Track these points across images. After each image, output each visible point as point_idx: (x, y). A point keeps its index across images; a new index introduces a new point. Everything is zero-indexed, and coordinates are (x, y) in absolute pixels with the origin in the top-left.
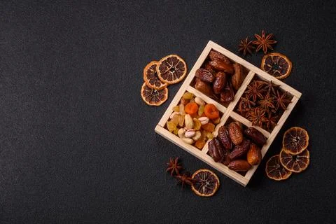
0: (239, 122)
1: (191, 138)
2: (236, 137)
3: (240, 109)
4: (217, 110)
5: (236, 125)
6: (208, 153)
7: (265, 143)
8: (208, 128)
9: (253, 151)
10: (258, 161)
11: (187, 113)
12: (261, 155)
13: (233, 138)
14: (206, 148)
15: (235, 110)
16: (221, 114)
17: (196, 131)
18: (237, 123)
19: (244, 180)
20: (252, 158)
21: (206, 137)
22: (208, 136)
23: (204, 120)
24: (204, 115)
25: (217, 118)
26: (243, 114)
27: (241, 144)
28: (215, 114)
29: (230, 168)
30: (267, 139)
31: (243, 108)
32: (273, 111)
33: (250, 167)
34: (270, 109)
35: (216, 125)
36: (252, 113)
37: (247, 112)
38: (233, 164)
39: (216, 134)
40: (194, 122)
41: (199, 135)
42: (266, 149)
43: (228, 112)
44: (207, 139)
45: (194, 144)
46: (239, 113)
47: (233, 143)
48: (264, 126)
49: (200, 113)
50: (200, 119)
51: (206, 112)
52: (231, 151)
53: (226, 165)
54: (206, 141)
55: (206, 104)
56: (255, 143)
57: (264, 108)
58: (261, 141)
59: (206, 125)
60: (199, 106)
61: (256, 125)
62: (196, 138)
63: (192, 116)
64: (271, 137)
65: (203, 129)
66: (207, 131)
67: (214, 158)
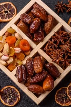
0: (43, 57)
1: (6, 61)
2: (38, 67)
3: (46, 49)
4: (29, 45)
5: (40, 58)
6: (16, 75)
7: (58, 77)
8: (19, 57)
9: (48, 80)
10: (50, 88)
11: (7, 43)
12: (53, 85)
13: (35, 67)
14: (15, 71)
15: (43, 48)
16: (31, 49)
17: (10, 57)
18: (41, 58)
19: (37, 100)
20: (46, 85)
21: (17, 63)
22: (18, 62)
23: (17, 50)
24: (18, 46)
25: (28, 51)
26: (48, 53)
27: (40, 73)
28: (27, 48)
29: (29, 89)
30: (61, 74)
31: (48, 48)
32: (69, 54)
33: (44, 92)
34: (67, 52)
35: (26, 56)
36: (54, 52)
37: (50, 51)
38: (32, 87)
39: (24, 62)
40: (10, 49)
41: (11, 60)
42: (58, 81)
43: (37, 48)
44: (17, 64)
45: (7, 66)
46: (45, 51)
47: (34, 72)
48: (60, 63)
49: (16, 44)
50: (15, 49)
51: (21, 45)
52: (32, 77)
53: (27, 87)
54: (16, 66)
55: (22, 39)
56: (51, 75)
57: (63, 51)
58: (55, 75)
59: (19, 54)
60: (17, 39)
61: (55, 62)
62: (9, 62)
63: (10, 45)
64: (64, 73)
65: (15, 56)
66: (18, 59)
67: (18, 79)
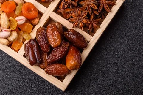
0: (59, 24)
1: (7, 38)
2: (54, 39)
3: (61, 10)
4: (35, 9)
5: (55, 25)
6: (25, 56)
7: (86, 47)
8: (25, 28)
9: (72, 55)
10: (77, 65)
11: (3, 12)
12: (81, 60)
13: (51, 39)
14: (22, 51)
15: (56, 10)
16: (40, 14)
17: (12, 31)
18: (57, 24)
19: (63, 85)
20: (71, 62)
21: (23, 38)
22: (25, 37)
23: (21, 20)
24: (21, 14)
25: (35, 18)
26: (64, 15)
27: (59, 47)
28: (33, 14)
29: (47, 72)
30: (88, 42)
31: (64, 9)
32: (95, 12)
33: (69, 72)
34: (92, 10)
35: (34, 26)
36: (73, 14)
37: (68, 12)
38: (50, 68)
39: (33, 35)
40: (10, 21)
41: (14, 35)
42: (86, 53)
43: (48, 12)
44: (24, 40)
45: (10, 45)
46: (60, 14)
47: (51, 46)
48: (85, 28)
49: (17, 12)
50: (17, 18)
51: (24, 12)
52: (49, 54)
53: (44, 69)
54: (23, 42)
55: (25, 2)
56: (75, 46)
57: (86, 9)
58: (81, 44)
59: (23, 25)
60: (17, 4)
61: (76, 27)
62: (11, 39)
63: (8, 15)
64: (93, 40)
65: (19, 29)
66: (24, 32)
